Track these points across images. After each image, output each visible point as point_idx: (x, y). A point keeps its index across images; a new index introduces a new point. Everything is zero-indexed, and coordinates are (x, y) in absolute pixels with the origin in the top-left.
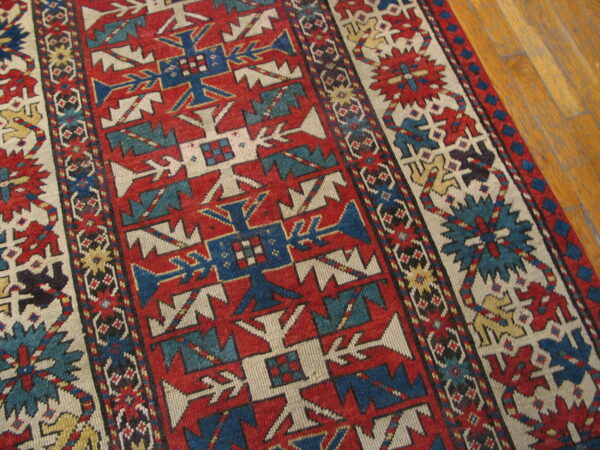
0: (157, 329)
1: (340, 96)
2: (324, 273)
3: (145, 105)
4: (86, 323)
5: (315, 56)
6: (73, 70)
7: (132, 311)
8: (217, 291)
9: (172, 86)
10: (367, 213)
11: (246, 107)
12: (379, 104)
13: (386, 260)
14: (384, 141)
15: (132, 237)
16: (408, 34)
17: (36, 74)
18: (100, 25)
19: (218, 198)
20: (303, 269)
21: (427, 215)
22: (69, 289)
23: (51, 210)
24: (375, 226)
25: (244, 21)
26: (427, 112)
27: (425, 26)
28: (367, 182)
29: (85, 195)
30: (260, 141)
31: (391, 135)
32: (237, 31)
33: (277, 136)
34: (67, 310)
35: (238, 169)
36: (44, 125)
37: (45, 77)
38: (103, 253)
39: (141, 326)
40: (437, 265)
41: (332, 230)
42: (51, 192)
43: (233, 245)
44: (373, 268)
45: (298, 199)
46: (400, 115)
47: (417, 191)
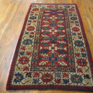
0: (41, 42)
1: (67, 29)
2: (60, 42)
3: (47, 26)
4: (35, 40)
5: (66, 26)
6: (41, 22)
7: (40, 40)
8: (49, 41)
9: (50, 25)
10: (67, 39)
11: (57, 28)
12: (72, 31)
13: (67, 43)
14: (71, 34)
15: (42, 35)
16: (77, 26)
17: (37, 21)
18: (45, 19)
19: (52, 34)
20: (58, 41)
21: (73, 40)
22: (34, 37)
23: (35, 31)
24: (67, 40)
25: (60, 21)
26: (77, 33)
27: (80, 26)
28: (68, 36)
29: (38, 31)
30: (58, 31)
31: (72, 33)
32: (59, 22)
33: (60, 31)
34: (33, 39)
35: (55, 33)
36: (36, 25)
37: (38, 21)
38: (39, 36)
39: (40, 42)
40: (72, 44)
41: (62, 39)
42: (35, 30)
43: (52, 38)
44: (65, 43)
45: (60, 36)
46: (73, 32)
47: (73, 38)
